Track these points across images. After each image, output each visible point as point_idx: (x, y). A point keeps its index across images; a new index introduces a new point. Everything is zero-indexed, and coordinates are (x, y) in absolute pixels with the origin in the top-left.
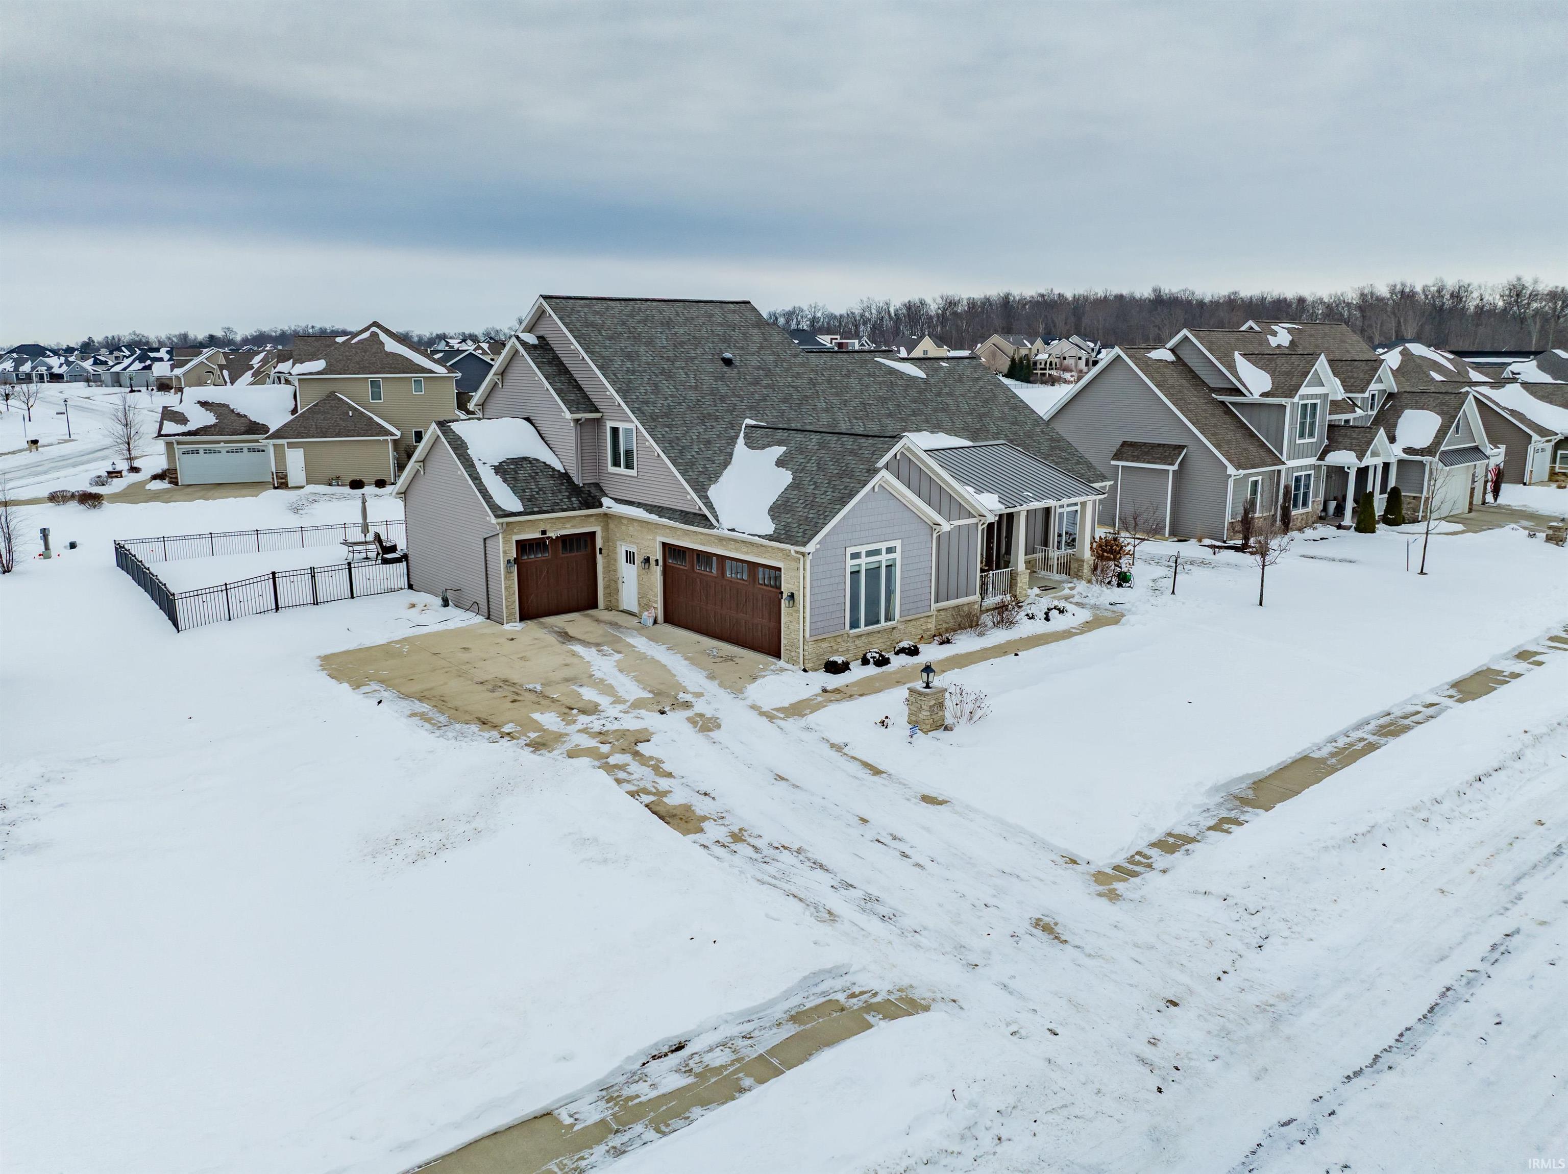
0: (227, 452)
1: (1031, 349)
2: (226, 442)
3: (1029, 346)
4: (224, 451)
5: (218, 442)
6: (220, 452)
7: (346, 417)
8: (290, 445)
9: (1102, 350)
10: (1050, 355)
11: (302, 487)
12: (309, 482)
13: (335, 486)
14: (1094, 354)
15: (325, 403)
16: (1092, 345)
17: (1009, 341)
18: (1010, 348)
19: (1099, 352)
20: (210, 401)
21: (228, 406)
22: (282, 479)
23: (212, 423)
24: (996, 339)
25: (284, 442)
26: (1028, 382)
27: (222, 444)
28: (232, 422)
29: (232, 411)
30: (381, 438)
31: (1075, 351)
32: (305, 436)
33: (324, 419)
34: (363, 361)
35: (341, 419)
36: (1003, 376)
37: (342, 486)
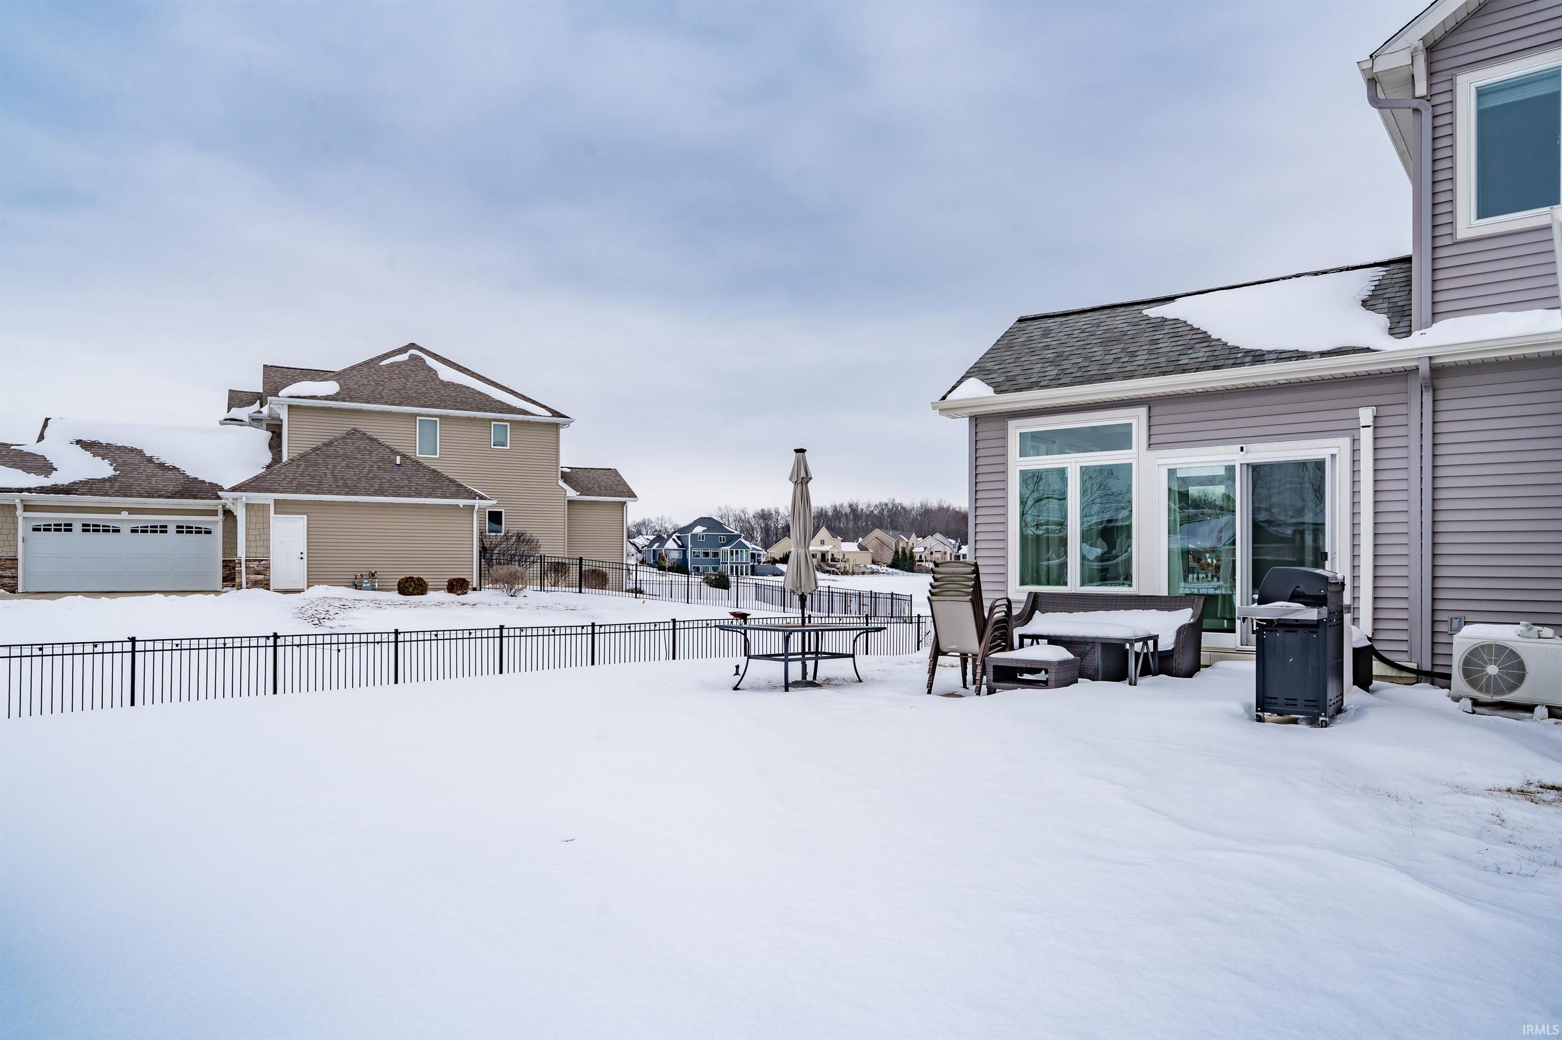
0: (133, 531)
1: (907, 543)
2: (131, 511)
3: (907, 540)
4: (125, 529)
5: (118, 510)
6: (117, 531)
7: (389, 466)
8: (282, 507)
9: (962, 546)
10: (925, 548)
11: (299, 591)
12: (311, 582)
13: (367, 589)
14: (956, 550)
15: (346, 444)
16: (953, 542)
17: (889, 535)
18: (892, 542)
19: (960, 548)
20: (104, 441)
21: (140, 452)
22: (258, 573)
23: (106, 476)
24: (877, 533)
25: (268, 498)
26: (913, 571)
27: (125, 515)
28: (149, 477)
29: (150, 460)
30: (461, 502)
31: (941, 548)
32: (314, 490)
33: (347, 466)
34: (404, 388)
35: (379, 468)
36: (887, 566)
37: (379, 590)
